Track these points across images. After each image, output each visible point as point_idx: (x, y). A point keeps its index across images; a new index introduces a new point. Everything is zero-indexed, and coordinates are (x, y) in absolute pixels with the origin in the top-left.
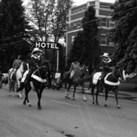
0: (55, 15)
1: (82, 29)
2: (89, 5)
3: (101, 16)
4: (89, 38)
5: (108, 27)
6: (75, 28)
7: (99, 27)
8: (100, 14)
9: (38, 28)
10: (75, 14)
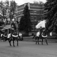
0: (10, 9)
1: (23, 15)
2: (25, 5)
3: (30, 9)
4: (27, 18)
5: (34, 13)
6: (20, 14)
7: (30, 14)
8: (30, 8)
9: (2, 15)
10: (19, 9)
